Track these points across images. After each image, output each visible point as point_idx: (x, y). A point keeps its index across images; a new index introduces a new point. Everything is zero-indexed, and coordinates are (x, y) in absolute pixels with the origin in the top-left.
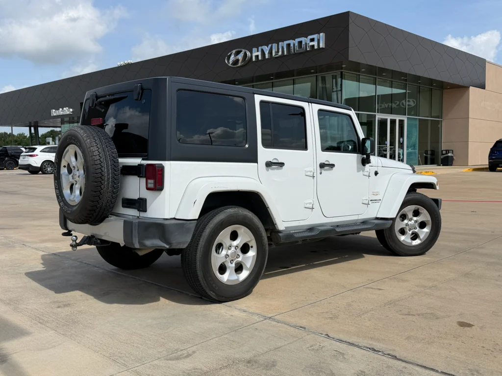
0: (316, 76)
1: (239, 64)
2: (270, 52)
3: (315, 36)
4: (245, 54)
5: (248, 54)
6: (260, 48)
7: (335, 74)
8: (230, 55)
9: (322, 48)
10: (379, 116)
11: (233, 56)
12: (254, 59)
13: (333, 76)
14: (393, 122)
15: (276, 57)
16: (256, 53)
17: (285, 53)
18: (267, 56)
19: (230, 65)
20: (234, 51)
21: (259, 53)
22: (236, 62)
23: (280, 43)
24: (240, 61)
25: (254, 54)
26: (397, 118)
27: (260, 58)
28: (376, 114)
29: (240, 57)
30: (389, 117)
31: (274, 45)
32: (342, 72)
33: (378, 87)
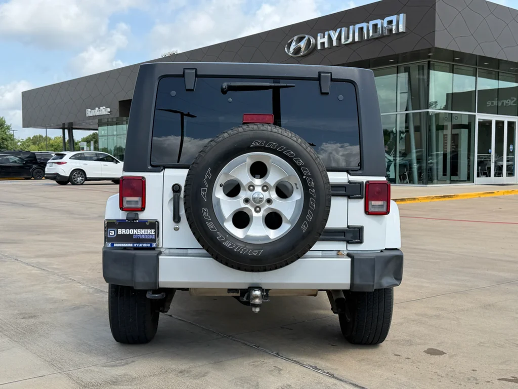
0: (398, 66)
1: (302, 54)
2: (339, 38)
3: (394, 18)
4: (309, 40)
5: (313, 40)
6: (326, 33)
7: (421, 64)
8: (291, 42)
9: (403, 33)
10: (480, 117)
11: (294, 43)
12: (319, 47)
13: (419, 66)
14: (500, 124)
15: (346, 45)
16: (322, 40)
17: (357, 39)
18: (335, 44)
19: (291, 54)
20: (295, 38)
21: (326, 40)
22: (298, 50)
23: (351, 27)
24: (302, 50)
25: (320, 41)
26: (506, 119)
27: (326, 46)
28: (476, 114)
29: (302, 44)
30: (494, 118)
31: (343, 29)
32: (429, 62)
33: (479, 79)
